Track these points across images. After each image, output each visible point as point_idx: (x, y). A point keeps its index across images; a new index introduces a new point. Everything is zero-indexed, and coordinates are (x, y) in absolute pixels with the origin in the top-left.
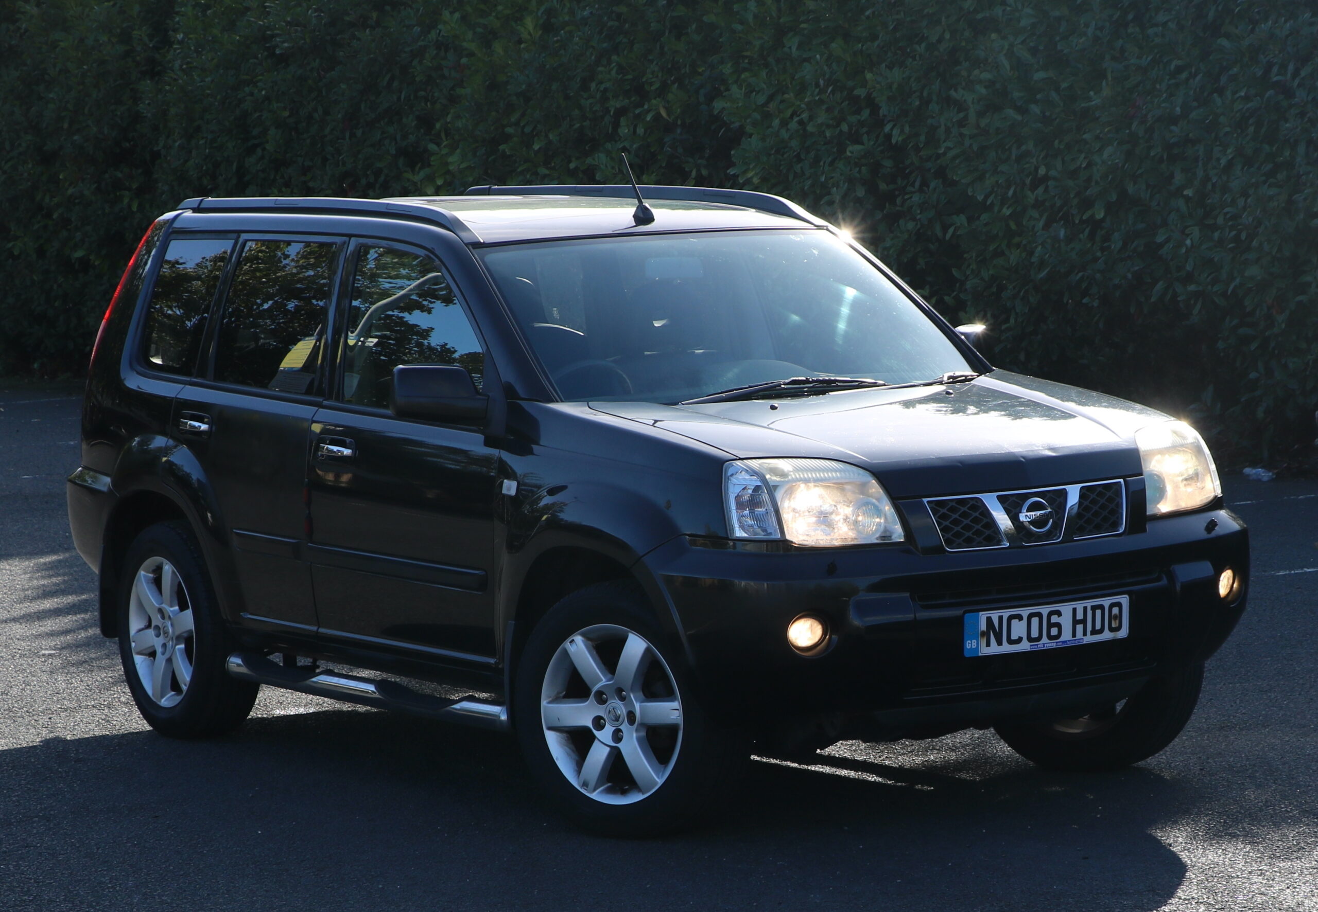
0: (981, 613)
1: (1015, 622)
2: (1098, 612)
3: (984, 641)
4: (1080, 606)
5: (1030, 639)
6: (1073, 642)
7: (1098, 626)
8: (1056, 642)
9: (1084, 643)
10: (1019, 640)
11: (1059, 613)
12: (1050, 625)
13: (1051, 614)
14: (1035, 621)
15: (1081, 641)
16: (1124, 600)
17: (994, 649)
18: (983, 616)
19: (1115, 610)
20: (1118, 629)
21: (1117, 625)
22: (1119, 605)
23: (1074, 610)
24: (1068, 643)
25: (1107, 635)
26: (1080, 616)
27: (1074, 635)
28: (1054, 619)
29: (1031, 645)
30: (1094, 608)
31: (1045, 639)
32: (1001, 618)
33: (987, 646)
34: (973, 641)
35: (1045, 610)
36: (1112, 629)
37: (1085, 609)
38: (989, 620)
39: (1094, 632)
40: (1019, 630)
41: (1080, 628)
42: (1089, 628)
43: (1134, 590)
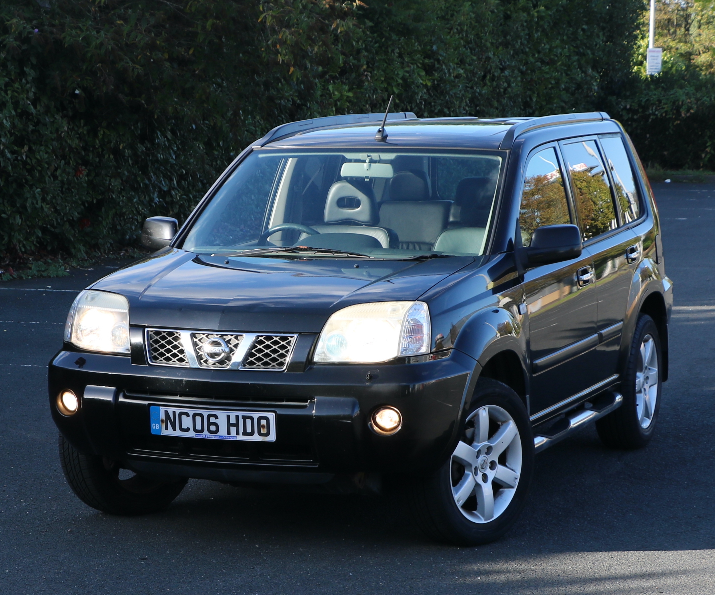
0: (161, 407)
1: (184, 417)
2: (249, 421)
3: (164, 426)
4: (233, 415)
5: (195, 430)
6: (228, 438)
7: (249, 430)
8: (215, 436)
9: (238, 440)
10: (188, 430)
11: (216, 417)
12: (210, 424)
13: (209, 416)
14: (198, 419)
15: (235, 438)
16: (272, 417)
17: (170, 432)
18: (163, 409)
19: (264, 422)
20: (268, 434)
21: (266, 432)
22: (267, 419)
23: (228, 417)
24: (225, 438)
25: (256, 438)
26: (233, 421)
27: (229, 433)
28: (212, 420)
29: (196, 434)
30: (245, 418)
31: (206, 432)
32: (174, 413)
33: (166, 429)
34: (157, 424)
35: (205, 413)
36: (260, 434)
37: (237, 417)
38: (166, 412)
39: (245, 433)
40: (187, 422)
41: (233, 429)
42: (241, 430)
43: (280, 411)
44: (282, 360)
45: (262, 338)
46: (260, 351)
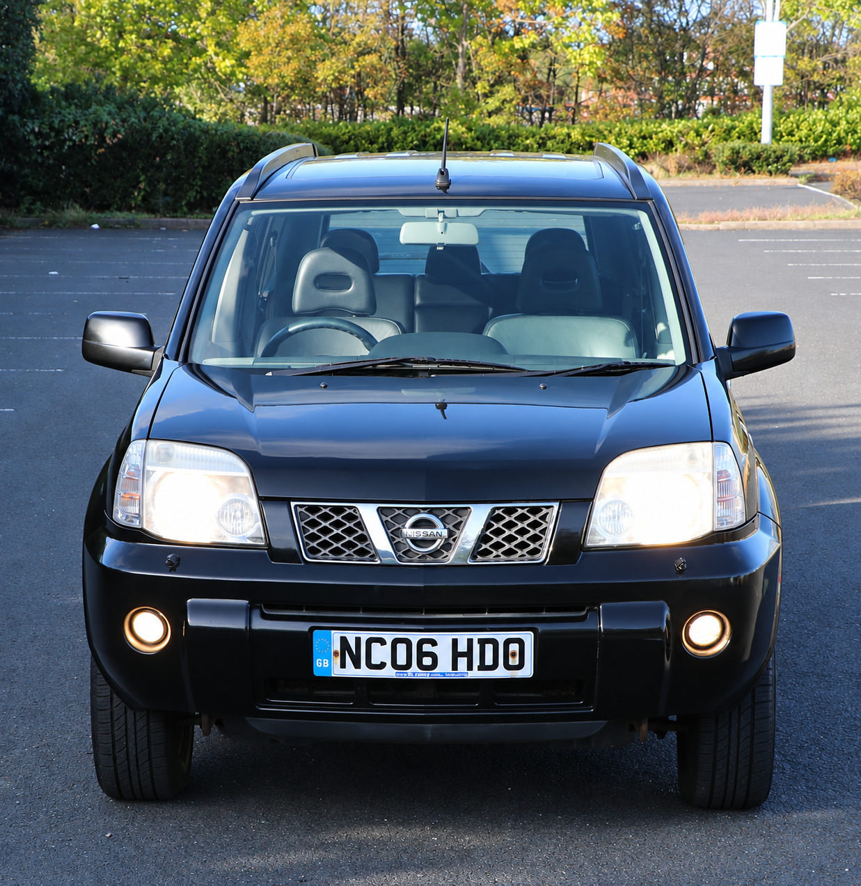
0: (333, 632)
1: (375, 645)
2: (489, 648)
3: (337, 661)
4: (463, 638)
5: (395, 665)
6: (454, 675)
7: (489, 661)
8: (431, 673)
9: (470, 677)
10: (382, 666)
11: (434, 643)
12: (421, 655)
13: (422, 642)
14: (402, 648)
15: (466, 675)
16: (528, 638)
17: (350, 671)
18: (336, 636)
19: (514, 647)
20: (520, 666)
21: (517, 663)
22: (521, 642)
23: (455, 642)
24: (447, 675)
25: (501, 673)
26: (462, 647)
27: (455, 667)
28: (427, 648)
29: (397, 673)
30: (483, 642)
31: (415, 668)
32: (358, 640)
33: (341, 667)
34: (325, 660)
35: (414, 638)
36: (507, 667)
37: (470, 641)
38: (344, 641)
39: (483, 667)
40: (381, 653)
41: (462, 662)
42: (476, 663)
43: (541, 628)
44: (537, 545)
45: (500, 512)
46: (498, 532)
